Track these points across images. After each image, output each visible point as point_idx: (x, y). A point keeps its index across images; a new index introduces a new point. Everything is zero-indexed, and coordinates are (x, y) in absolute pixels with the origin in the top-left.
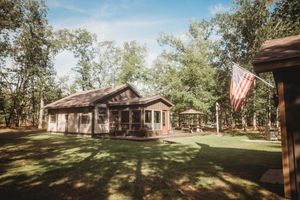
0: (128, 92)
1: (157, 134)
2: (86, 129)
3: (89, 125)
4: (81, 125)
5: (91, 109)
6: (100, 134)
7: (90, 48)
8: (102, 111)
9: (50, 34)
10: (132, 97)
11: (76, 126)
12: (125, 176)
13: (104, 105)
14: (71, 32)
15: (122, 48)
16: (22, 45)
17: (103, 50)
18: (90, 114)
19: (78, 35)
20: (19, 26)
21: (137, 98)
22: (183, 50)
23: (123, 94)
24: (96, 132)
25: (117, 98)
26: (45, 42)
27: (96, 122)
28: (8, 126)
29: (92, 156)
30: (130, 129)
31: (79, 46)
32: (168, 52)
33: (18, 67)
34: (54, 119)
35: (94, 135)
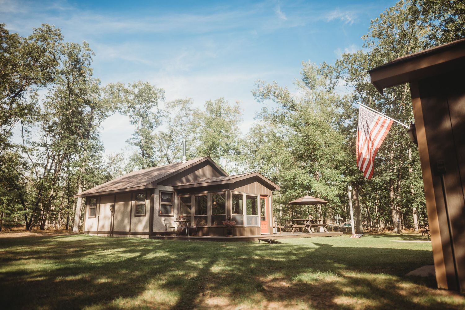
0: (207, 170)
1: (252, 232)
2: (141, 225)
3: (145, 219)
4: (134, 220)
5: (148, 193)
6: (163, 234)
7: (154, 110)
8: (166, 197)
9: (96, 90)
10: (214, 175)
11: (126, 221)
12: (181, 273)
13: (170, 189)
14: (126, 87)
15: (203, 109)
16: (56, 107)
17: (174, 113)
18: (147, 202)
19: (136, 91)
20: (51, 80)
21: (220, 178)
22: (293, 107)
23: (199, 172)
24: (155, 230)
25: (190, 177)
26: (87, 103)
27: (156, 214)
28: (28, 228)
29: (140, 256)
30: (209, 225)
31: (138, 107)
32: (270, 111)
33: (49, 140)
34: (94, 213)
35: (152, 234)
